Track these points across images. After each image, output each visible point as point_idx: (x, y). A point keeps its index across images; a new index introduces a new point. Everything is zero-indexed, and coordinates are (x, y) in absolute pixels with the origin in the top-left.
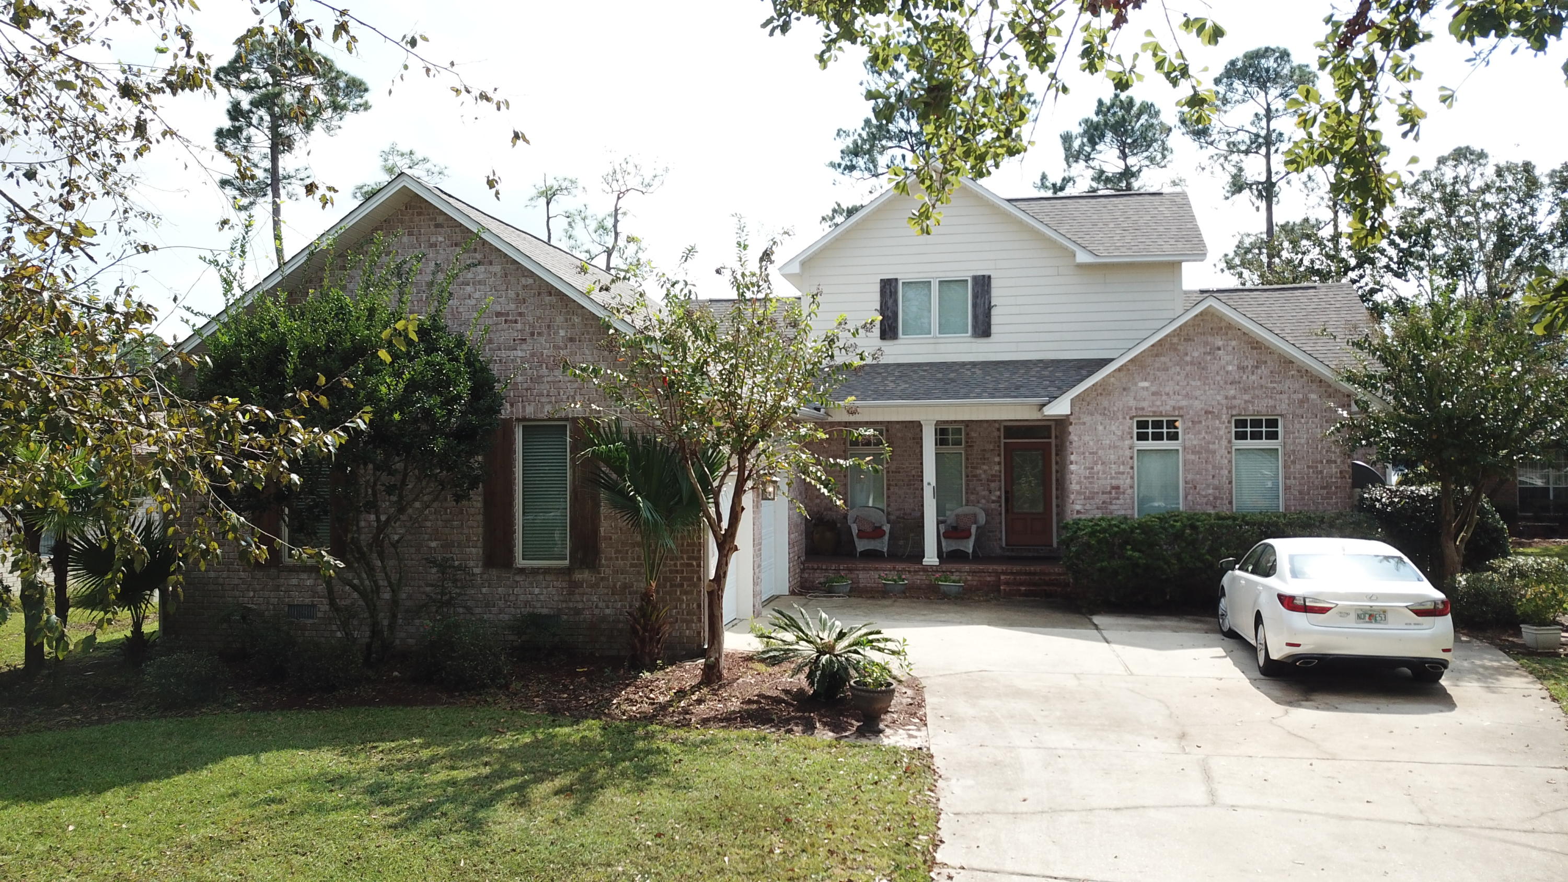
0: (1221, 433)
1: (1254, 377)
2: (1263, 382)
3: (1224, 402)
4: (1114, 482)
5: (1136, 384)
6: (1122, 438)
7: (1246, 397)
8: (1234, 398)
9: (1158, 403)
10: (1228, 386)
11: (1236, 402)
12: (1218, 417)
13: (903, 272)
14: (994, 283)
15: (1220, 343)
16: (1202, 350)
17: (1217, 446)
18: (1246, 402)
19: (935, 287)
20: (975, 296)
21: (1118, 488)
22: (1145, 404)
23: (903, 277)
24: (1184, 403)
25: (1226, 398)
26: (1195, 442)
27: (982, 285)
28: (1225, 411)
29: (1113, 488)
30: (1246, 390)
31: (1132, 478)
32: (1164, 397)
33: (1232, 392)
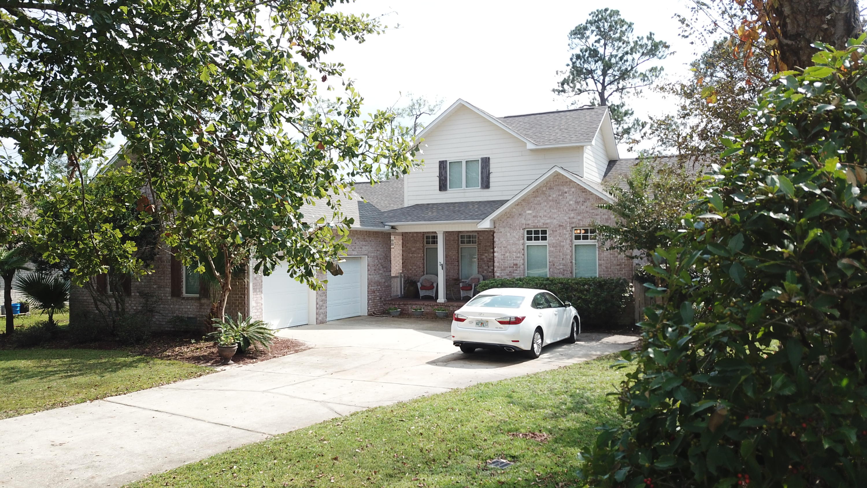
0: (567, 236)
1: (583, 207)
2: (588, 209)
3: (568, 220)
4: (515, 262)
5: (525, 212)
6: (519, 240)
7: (579, 218)
8: (573, 218)
9: (536, 221)
10: (570, 212)
11: (574, 220)
12: (565, 228)
13: (449, 158)
14: (491, 161)
15: (566, 190)
16: (557, 193)
17: (564, 244)
18: (579, 220)
19: (464, 164)
20: (482, 168)
21: (517, 265)
22: (530, 222)
23: (449, 160)
24: (548, 221)
25: (569, 218)
26: (554, 241)
27: (486, 162)
28: (568, 225)
29: (514, 265)
30: (579, 214)
31: (524, 260)
32: (539, 218)
33: (572, 215)
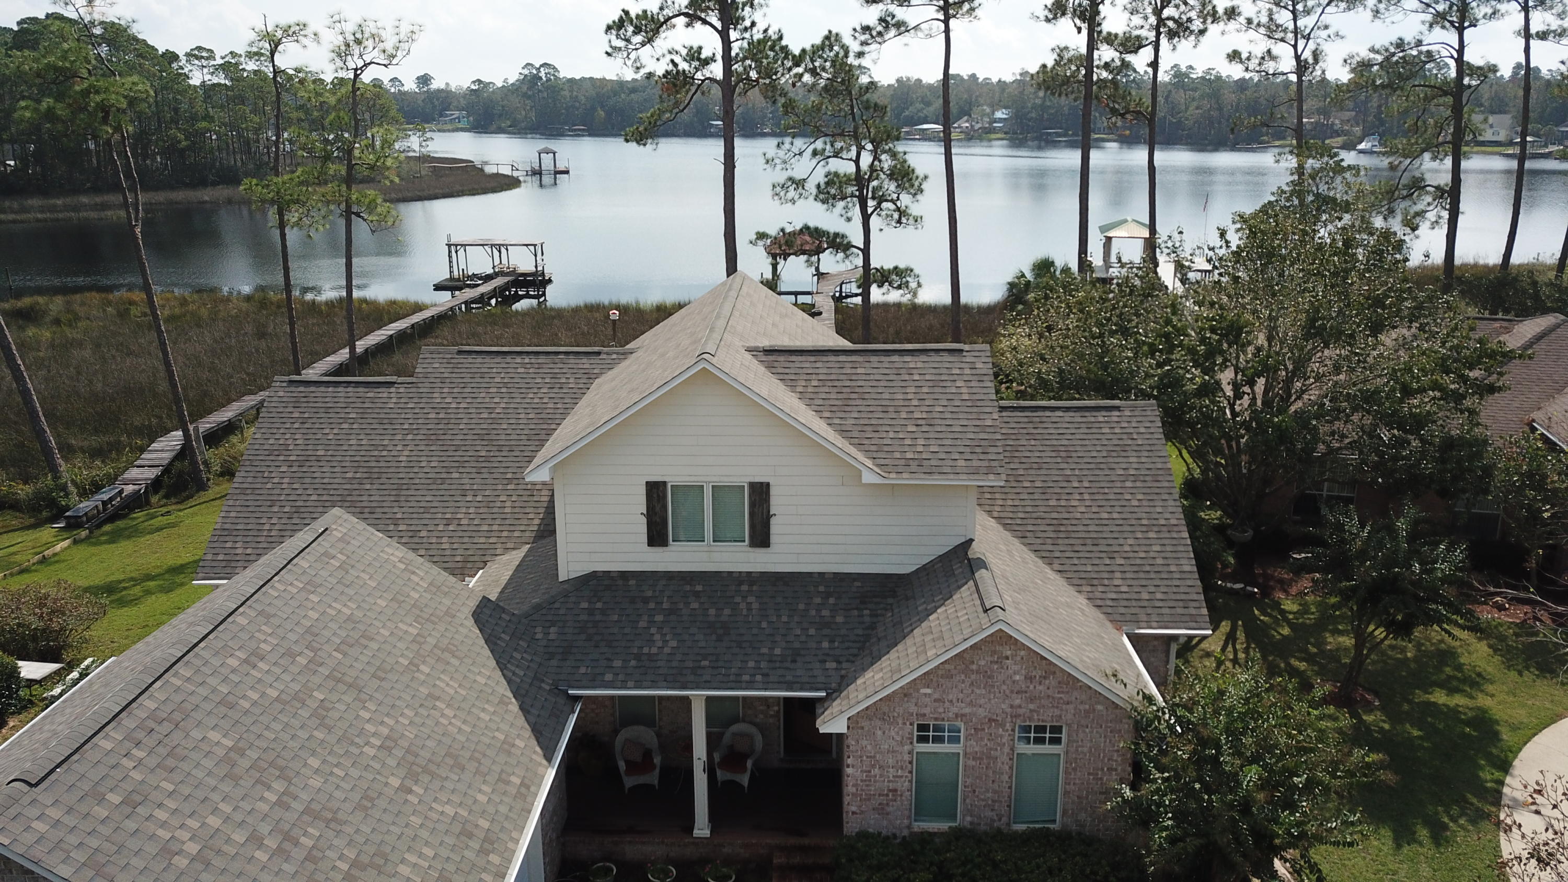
0: (1004, 740)
1: (1041, 688)
2: (1050, 692)
3: (1009, 710)
4: (891, 786)
5: (918, 691)
6: (902, 744)
7: (1031, 706)
8: (1020, 707)
9: (941, 710)
10: (1014, 695)
11: (1021, 711)
12: (1003, 725)
13: (673, 476)
14: (773, 491)
15: (1009, 653)
16: (990, 659)
17: (998, 753)
18: (1031, 711)
19: (708, 493)
20: (752, 505)
21: (895, 790)
22: (927, 711)
23: (672, 480)
24: (967, 710)
25: (1012, 706)
26: (977, 749)
27: (760, 492)
28: (1009, 719)
29: (890, 790)
30: (1032, 700)
31: (911, 781)
32: (947, 704)
33: (1018, 702)
